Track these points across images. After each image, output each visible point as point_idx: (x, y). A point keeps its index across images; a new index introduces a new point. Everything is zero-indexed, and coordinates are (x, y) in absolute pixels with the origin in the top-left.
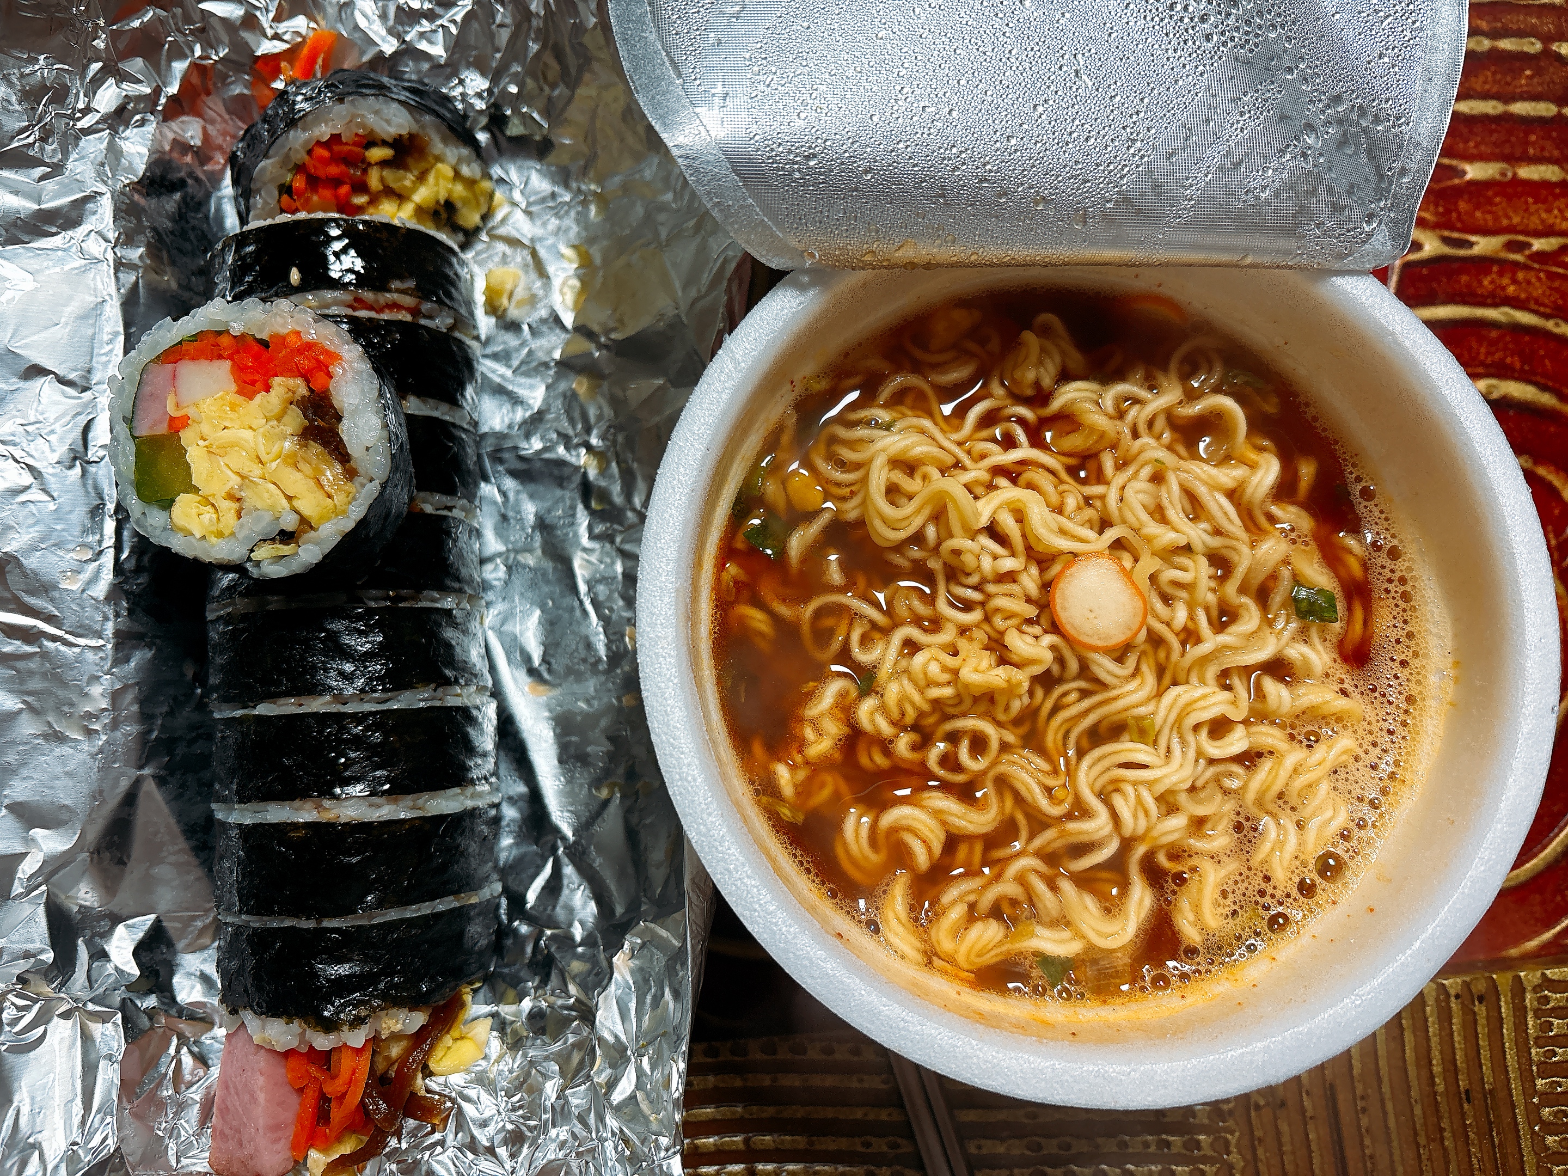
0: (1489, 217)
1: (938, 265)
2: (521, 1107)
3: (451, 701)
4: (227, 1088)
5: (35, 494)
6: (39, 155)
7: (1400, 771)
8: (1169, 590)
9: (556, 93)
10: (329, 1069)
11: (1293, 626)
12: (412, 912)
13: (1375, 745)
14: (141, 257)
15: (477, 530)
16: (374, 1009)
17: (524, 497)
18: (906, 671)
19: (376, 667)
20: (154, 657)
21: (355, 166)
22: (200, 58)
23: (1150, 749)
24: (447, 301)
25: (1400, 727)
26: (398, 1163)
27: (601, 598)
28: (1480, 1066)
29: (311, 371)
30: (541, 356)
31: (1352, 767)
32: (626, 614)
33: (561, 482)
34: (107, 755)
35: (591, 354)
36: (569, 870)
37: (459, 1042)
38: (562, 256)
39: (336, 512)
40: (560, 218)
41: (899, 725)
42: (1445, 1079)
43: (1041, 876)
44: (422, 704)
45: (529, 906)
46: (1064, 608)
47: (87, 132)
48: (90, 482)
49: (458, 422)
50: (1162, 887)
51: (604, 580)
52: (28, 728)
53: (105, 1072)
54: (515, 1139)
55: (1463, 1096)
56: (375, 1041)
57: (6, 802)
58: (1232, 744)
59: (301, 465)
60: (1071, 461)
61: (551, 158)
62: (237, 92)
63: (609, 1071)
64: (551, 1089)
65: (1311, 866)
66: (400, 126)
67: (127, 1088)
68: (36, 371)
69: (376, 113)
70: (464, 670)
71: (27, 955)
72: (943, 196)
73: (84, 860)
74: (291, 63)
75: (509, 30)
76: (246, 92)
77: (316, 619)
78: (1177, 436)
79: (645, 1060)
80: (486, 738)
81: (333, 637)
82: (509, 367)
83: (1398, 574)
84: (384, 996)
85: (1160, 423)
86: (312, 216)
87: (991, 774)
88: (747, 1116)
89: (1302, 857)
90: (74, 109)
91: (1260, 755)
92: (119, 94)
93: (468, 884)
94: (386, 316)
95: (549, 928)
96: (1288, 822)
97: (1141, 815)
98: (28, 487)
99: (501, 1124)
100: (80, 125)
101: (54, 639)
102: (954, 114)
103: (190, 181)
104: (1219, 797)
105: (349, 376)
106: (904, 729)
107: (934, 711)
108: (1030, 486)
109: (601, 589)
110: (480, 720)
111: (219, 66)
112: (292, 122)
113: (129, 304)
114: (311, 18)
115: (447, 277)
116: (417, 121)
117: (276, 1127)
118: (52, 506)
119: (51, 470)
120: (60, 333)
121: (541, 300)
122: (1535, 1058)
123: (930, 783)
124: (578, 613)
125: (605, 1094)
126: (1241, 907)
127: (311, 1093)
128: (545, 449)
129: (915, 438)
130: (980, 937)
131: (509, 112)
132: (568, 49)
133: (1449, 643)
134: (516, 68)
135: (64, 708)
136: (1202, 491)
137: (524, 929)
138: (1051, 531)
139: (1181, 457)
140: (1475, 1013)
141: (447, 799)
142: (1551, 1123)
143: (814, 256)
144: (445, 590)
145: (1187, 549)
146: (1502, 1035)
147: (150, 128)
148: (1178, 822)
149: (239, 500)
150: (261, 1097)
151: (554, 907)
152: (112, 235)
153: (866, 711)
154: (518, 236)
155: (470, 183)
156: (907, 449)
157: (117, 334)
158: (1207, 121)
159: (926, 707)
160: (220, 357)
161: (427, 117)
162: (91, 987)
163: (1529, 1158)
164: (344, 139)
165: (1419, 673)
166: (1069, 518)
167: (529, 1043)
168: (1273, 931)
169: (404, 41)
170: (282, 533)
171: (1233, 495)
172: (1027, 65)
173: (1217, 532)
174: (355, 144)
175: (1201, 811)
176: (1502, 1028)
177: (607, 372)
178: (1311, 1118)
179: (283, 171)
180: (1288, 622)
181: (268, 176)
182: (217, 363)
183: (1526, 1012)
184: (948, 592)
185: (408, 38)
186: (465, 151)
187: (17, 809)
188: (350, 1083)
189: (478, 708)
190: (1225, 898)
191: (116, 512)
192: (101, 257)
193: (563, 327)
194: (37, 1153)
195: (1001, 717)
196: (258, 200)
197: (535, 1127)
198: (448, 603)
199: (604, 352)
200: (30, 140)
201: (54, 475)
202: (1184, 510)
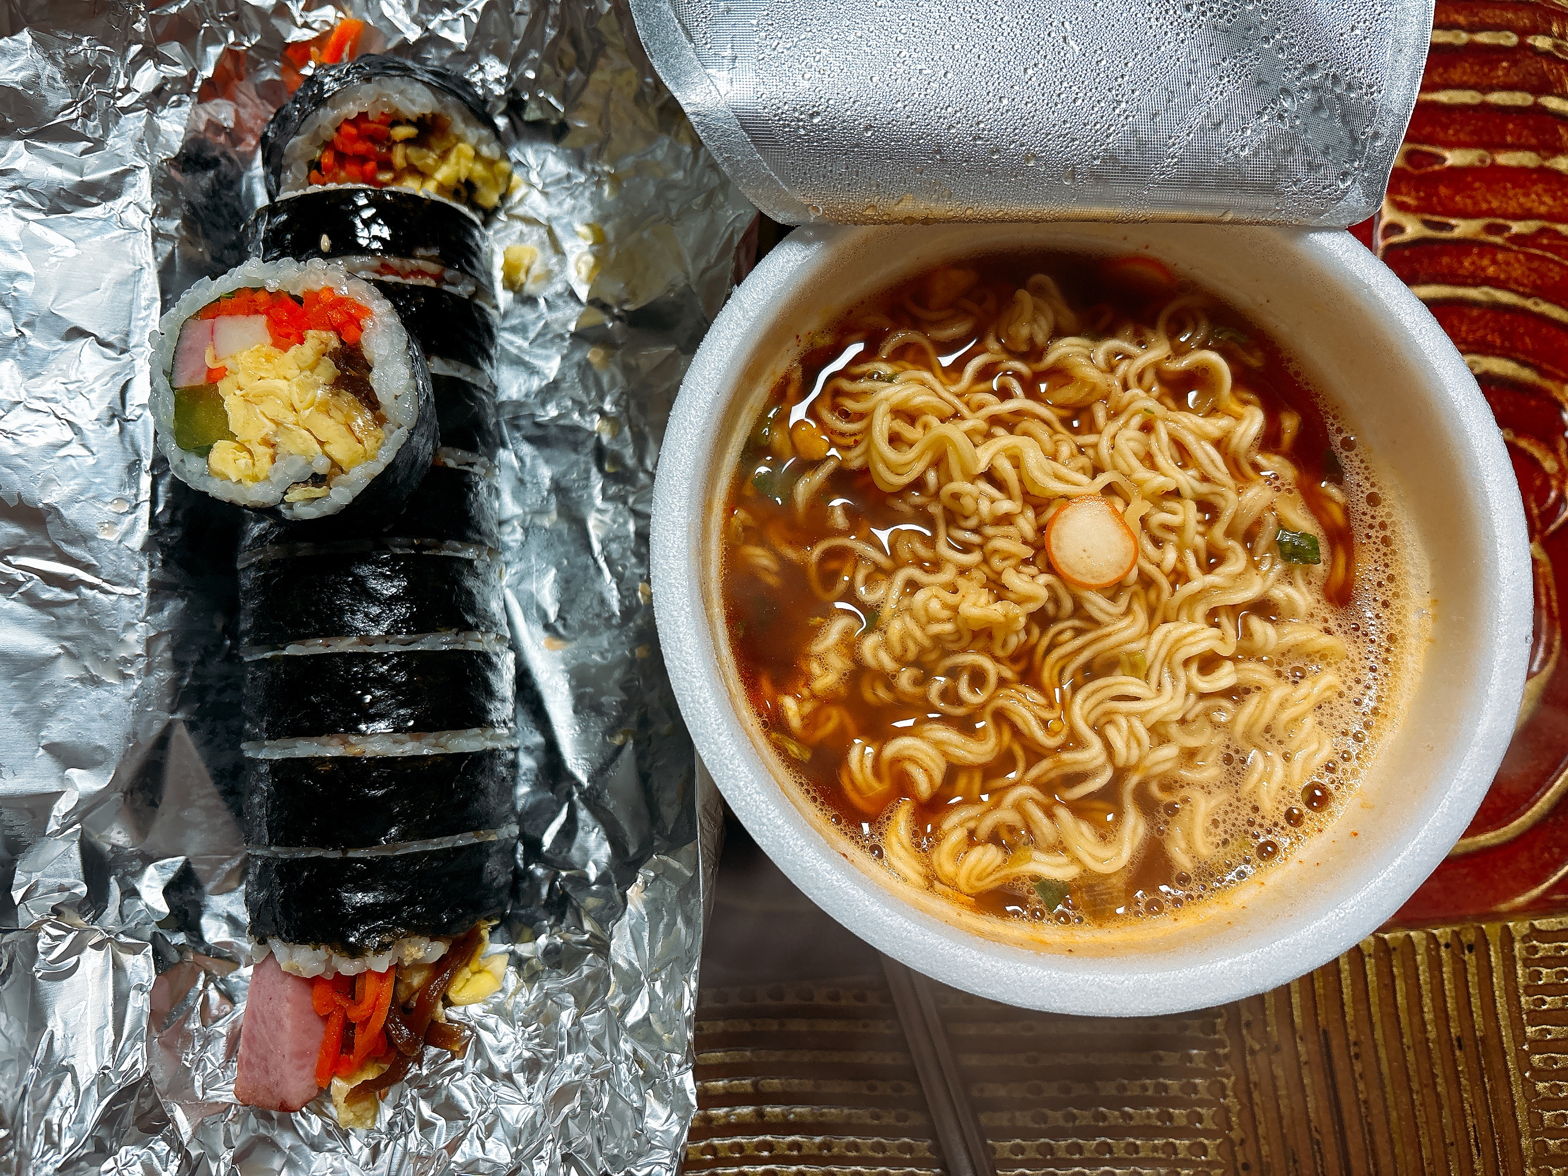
0: (1469, 201)
1: (936, 220)
2: (537, 1036)
3: (472, 646)
4: (254, 1017)
5: (75, 449)
6: (81, 130)
7: (1382, 706)
8: (1160, 533)
9: (572, 77)
10: (353, 998)
11: (1279, 567)
12: (434, 845)
13: (1358, 682)
14: (177, 229)
15: (496, 489)
16: (397, 936)
17: (540, 462)
18: (909, 610)
19: (401, 610)
20: (187, 607)
21: (381, 144)
22: (233, 44)
23: (1142, 683)
24: (469, 269)
25: (1382, 665)
26: (420, 1088)
27: (615, 556)
28: (1471, 1012)
29: (342, 325)
30: (557, 328)
31: (1336, 702)
32: (638, 571)
33: (575, 447)
34: (142, 699)
35: (605, 325)
36: (583, 814)
37: (477, 976)
38: (577, 233)
39: (366, 457)
40: (575, 198)
41: (901, 661)
42: (1437, 1026)
43: (1038, 803)
44: (444, 648)
45: (545, 849)
46: (1058, 548)
47: (126, 110)
48: (128, 439)
49: (479, 384)
50: (1154, 817)
51: (616, 538)
52: (65, 672)
53: (136, 1000)
54: (532, 1067)
55: (1455, 1043)
56: (397, 968)
57: (44, 742)
58: (1221, 679)
59: (333, 413)
60: (1064, 413)
61: (567, 141)
62: (268, 77)
63: (623, 996)
64: (566, 1018)
65: (1298, 796)
66: (424, 105)
67: (158, 1018)
68: (77, 333)
69: (401, 92)
70: (484, 618)
71: (62, 889)
72: (939, 152)
73: (117, 800)
74: (320, 49)
75: (527, 18)
76: (277, 77)
77: (344, 563)
78: (1165, 390)
79: (658, 984)
80: (505, 683)
81: (360, 582)
82: (526, 339)
83: (1379, 520)
84: (406, 925)
85: (1149, 377)
86: (341, 187)
87: (989, 709)
88: (755, 1060)
89: (1289, 787)
90: (114, 88)
91: (1247, 691)
92: (158, 75)
93: (487, 822)
94: (411, 281)
95: (564, 869)
96: (1275, 755)
97: (1134, 745)
98: (69, 442)
99: (518, 1052)
100: (120, 104)
101: (92, 586)
102: (949, 76)
103: (223, 161)
104: (1208, 730)
105: (379, 328)
106: (908, 664)
107: (935, 647)
108: (1025, 434)
109: (614, 546)
110: (500, 666)
111: (251, 53)
112: (320, 101)
113: (166, 272)
114: (339, 8)
115: (469, 247)
116: (440, 102)
117: (300, 1054)
118: (91, 461)
119: (91, 427)
120: (101, 297)
121: (556, 275)
122: (1525, 1007)
123: (930, 716)
124: (592, 571)
125: (620, 1017)
126: (1232, 836)
127: (335, 1021)
128: (560, 416)
129: (916, 388)
130: (980, 860)
131: (526, 97)
132: (584, 35)
133: (1427, 584)
134: (534, 54)
135: (101, 654)
136: (1190, 440)
137: (540, 872)
138: (1048, 475)
139: (1169, 409)
140: (1464, 962)
141: (467, 738)
142: (1541, 1070)
143: (818, 211)
144: (466, 541)
145: (1176, 494)
146: (1492, 983)
147: (186, 109)
148: (1169, 752)
149: (273, 446)
150: (288, 1023)
151: (569, 850)
152: (150, 207)
153: (870, 647)
154: (535, 216)
155: (490, 164)
156: (907, 399)
157: (153, 300)
158: (1189, 84)
159: (927, 643)
160: (257, 312)
161: (449, 98)
162: (123, 922)
163: (1519, 1102)
164: (370, 118)
165: (1399, 613)
166: (1063, 464)
167: (545, 976)
168: (1263, 859)
169: (427, 29)
170: (315, 475)
171: (1219, 444)
172: (1018, 32)
173: (1205, 479)
174: (380, 122)
175: (1192, 742)
176: (1491, 976)
177: (620, 342)
178: (1306, 1063)
179: (312, 148)
180: (1272, 565)
181: (298, 152)
182: (253, 318)
183: (1515, 962)
184: (948, 535)
185: (431, 27)
186: (485, 132)
187: (53, 749)
188: (374, 1008)
189: (497, 655)
190: (1217, 827)
191: (152, 468)
192: (140, 227)
193: (578, 301)
194: (69, 1076)
195: (999, 653)
196: (288, 176)
197: (551, 1055)
198: (470, 553)
199: (618, 323)
200: (74, 116)
201: (93, 431)
202: (1172, 457)
